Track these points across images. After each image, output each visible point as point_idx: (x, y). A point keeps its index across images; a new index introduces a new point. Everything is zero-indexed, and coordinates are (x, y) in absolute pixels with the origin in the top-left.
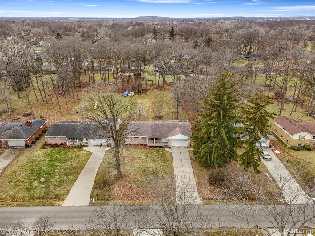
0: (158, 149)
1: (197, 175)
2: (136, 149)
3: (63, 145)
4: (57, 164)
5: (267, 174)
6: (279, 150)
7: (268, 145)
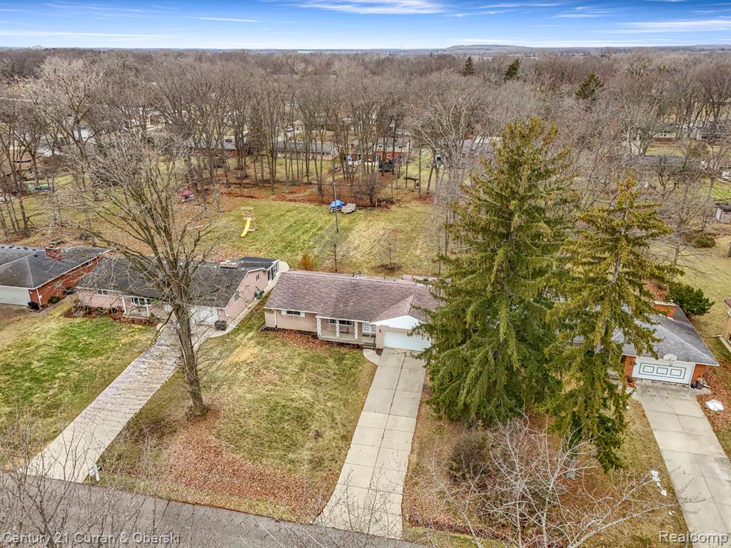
0: (343, 350)
1: (421, 443)
2: (284, 345)
3: (114, 313)
4: (72, 359)
5: (655, 473)
6: (722, 401)
7: (687, 380)
